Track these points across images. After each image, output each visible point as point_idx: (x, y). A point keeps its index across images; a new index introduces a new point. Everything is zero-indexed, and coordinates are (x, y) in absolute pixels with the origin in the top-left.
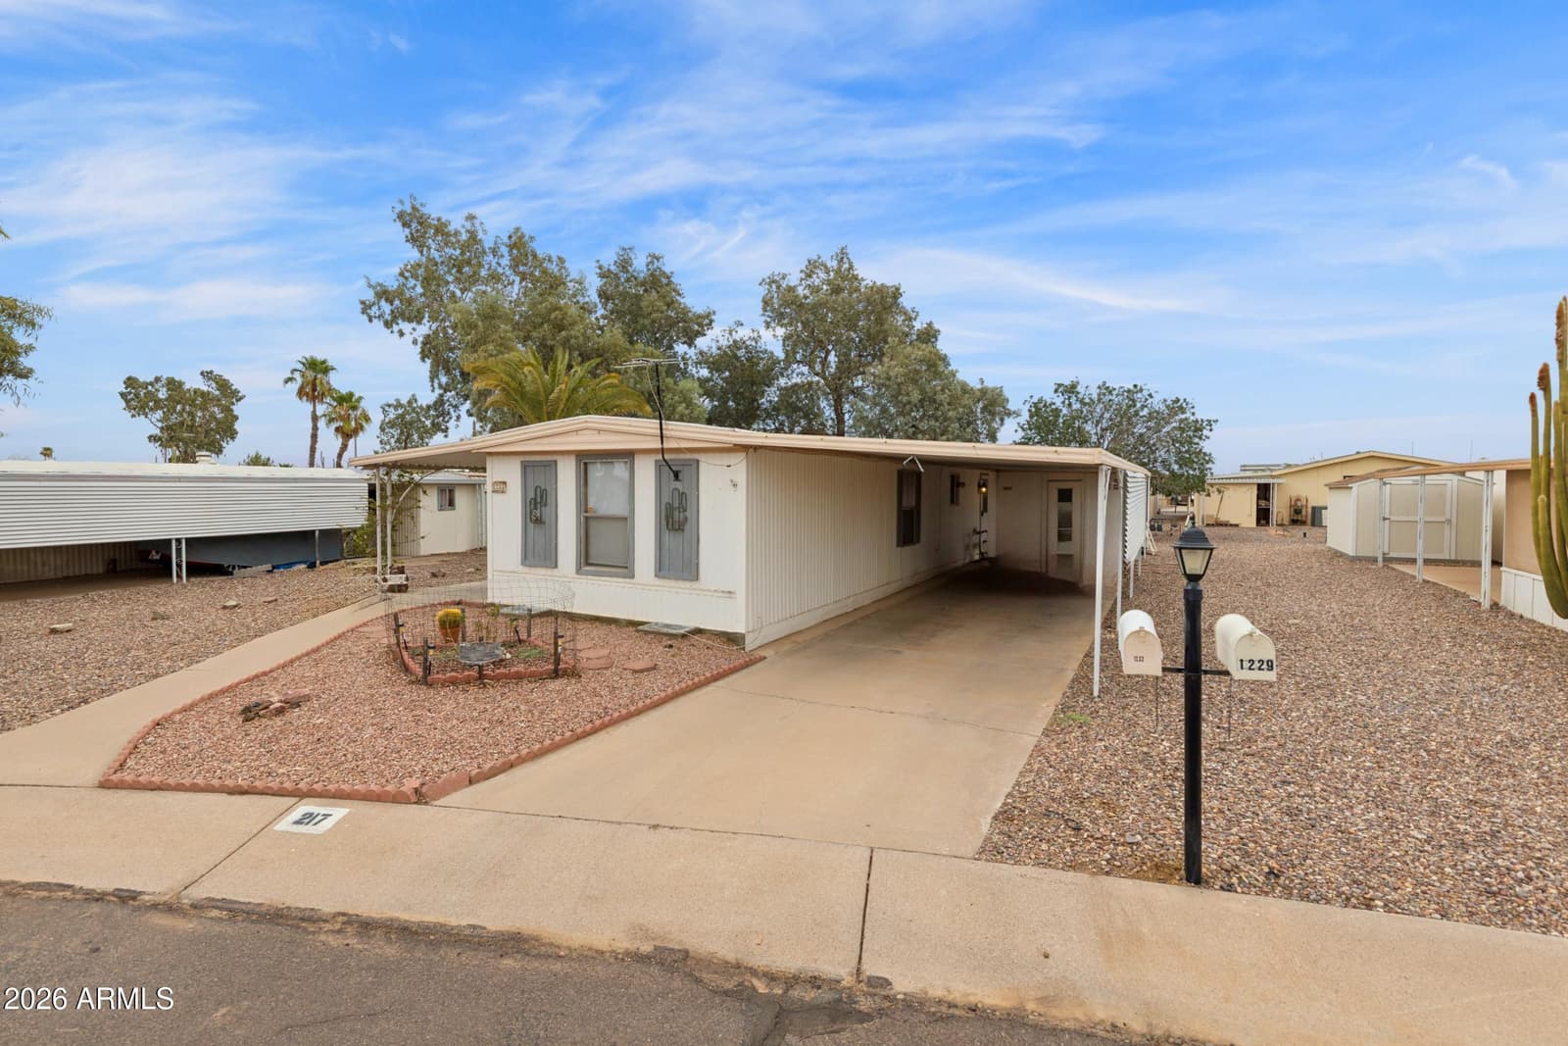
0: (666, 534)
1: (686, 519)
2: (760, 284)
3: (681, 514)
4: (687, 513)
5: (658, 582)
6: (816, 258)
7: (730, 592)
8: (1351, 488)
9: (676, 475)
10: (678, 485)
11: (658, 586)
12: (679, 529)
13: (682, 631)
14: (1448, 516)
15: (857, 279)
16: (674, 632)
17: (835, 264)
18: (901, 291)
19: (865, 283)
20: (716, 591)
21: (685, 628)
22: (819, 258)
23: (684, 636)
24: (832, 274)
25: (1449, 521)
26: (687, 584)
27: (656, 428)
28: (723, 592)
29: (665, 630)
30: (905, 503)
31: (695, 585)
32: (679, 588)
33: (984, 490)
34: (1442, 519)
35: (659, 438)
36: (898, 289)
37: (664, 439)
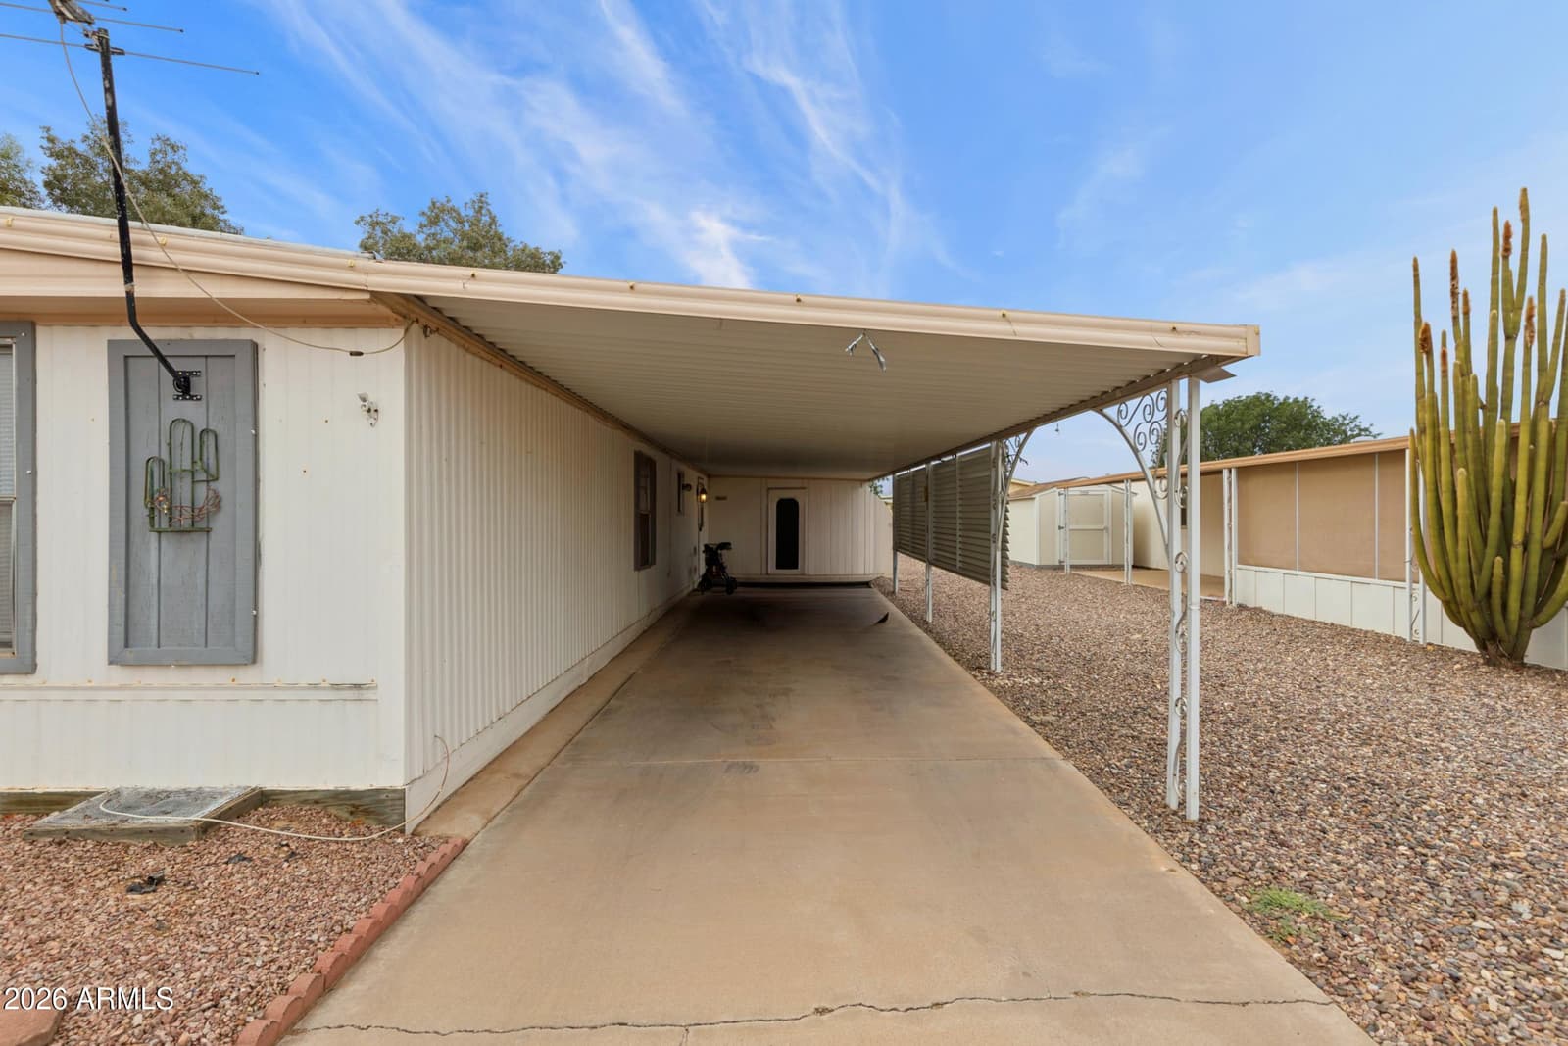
0: (150, 548)
1: (217, 502)
2: (357, 223)
3: (201, 490)
4: (221, 487)
5: (119, 675)
6: (444, 200)
7: (357, 687)
8: (1034, 499)
9: (184, 386)
10: (188, 409)
11: (121, 688)
12: (192, 530)
13: (199, 816)
14: (1105, 525)
15: (500, 239)
16: (173, 820)
17: (471, 212)
18: (561, 260)
19: (514, 244)
20: (315, 687)
21: (213, 795)
22: (448, 201)
23: (205, 829)
24: (466, 224)
25: (1107, 529)
26: (222, 676)
27: (110, 240)
28: (336, 687)
29: (139, 820)
30: (643, 505)
31: (247, 675)
32: (192, 688)
33: (704, 497)
34: (1102, 528)
35: (119, 270)
36: (557, 257)
37: (136, 272)
